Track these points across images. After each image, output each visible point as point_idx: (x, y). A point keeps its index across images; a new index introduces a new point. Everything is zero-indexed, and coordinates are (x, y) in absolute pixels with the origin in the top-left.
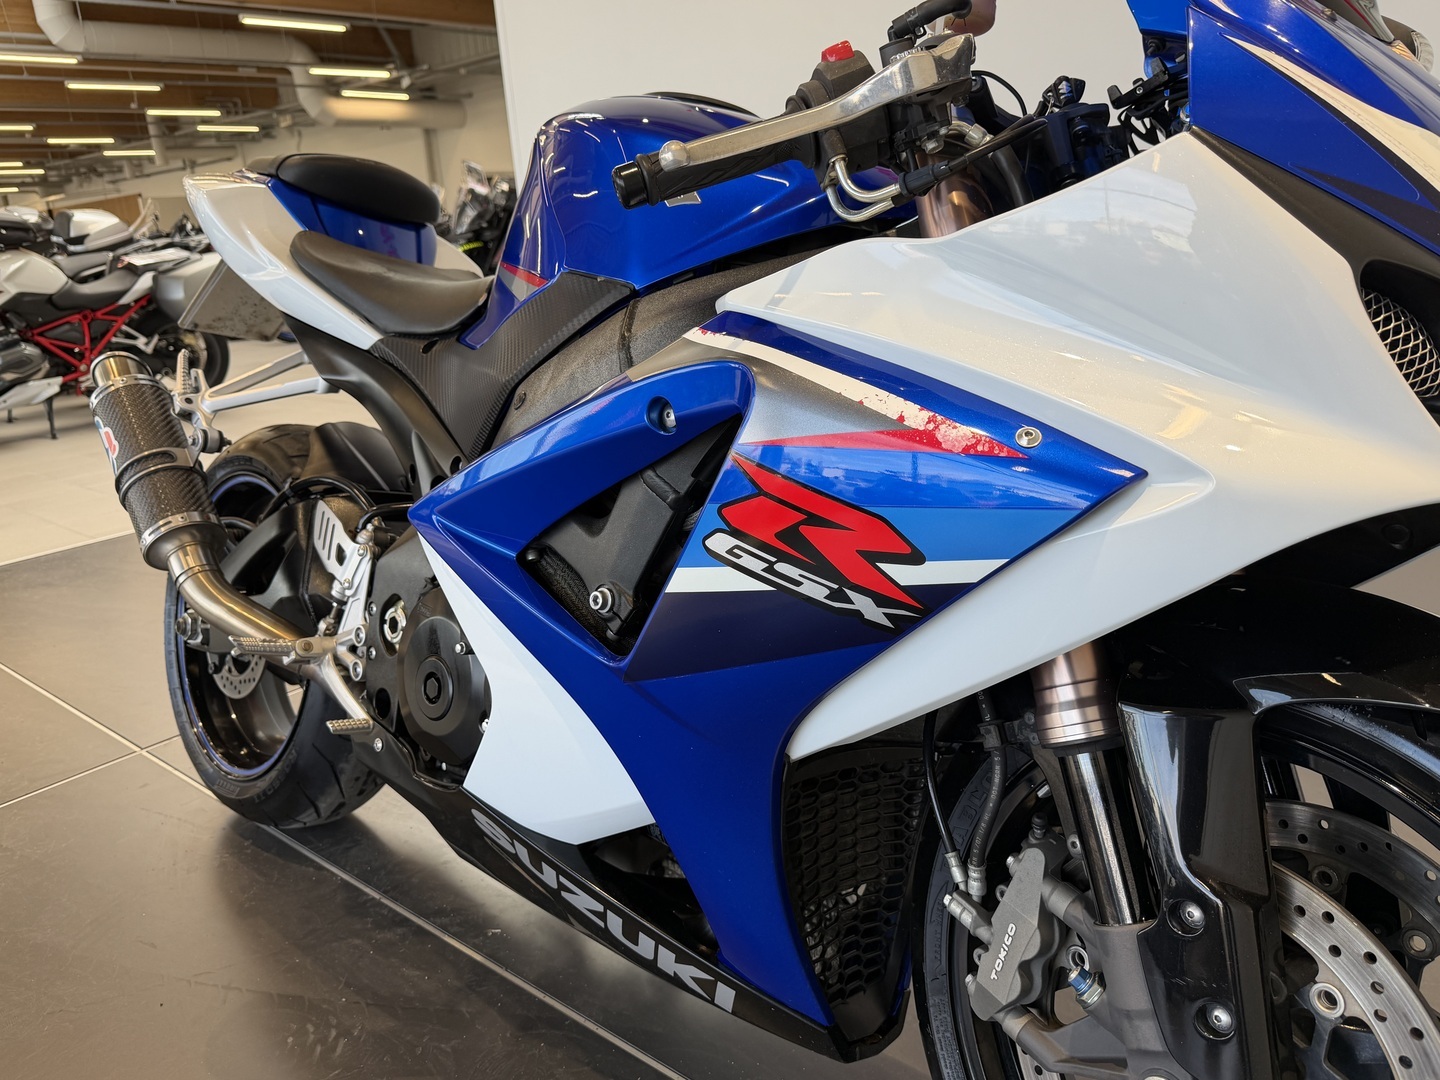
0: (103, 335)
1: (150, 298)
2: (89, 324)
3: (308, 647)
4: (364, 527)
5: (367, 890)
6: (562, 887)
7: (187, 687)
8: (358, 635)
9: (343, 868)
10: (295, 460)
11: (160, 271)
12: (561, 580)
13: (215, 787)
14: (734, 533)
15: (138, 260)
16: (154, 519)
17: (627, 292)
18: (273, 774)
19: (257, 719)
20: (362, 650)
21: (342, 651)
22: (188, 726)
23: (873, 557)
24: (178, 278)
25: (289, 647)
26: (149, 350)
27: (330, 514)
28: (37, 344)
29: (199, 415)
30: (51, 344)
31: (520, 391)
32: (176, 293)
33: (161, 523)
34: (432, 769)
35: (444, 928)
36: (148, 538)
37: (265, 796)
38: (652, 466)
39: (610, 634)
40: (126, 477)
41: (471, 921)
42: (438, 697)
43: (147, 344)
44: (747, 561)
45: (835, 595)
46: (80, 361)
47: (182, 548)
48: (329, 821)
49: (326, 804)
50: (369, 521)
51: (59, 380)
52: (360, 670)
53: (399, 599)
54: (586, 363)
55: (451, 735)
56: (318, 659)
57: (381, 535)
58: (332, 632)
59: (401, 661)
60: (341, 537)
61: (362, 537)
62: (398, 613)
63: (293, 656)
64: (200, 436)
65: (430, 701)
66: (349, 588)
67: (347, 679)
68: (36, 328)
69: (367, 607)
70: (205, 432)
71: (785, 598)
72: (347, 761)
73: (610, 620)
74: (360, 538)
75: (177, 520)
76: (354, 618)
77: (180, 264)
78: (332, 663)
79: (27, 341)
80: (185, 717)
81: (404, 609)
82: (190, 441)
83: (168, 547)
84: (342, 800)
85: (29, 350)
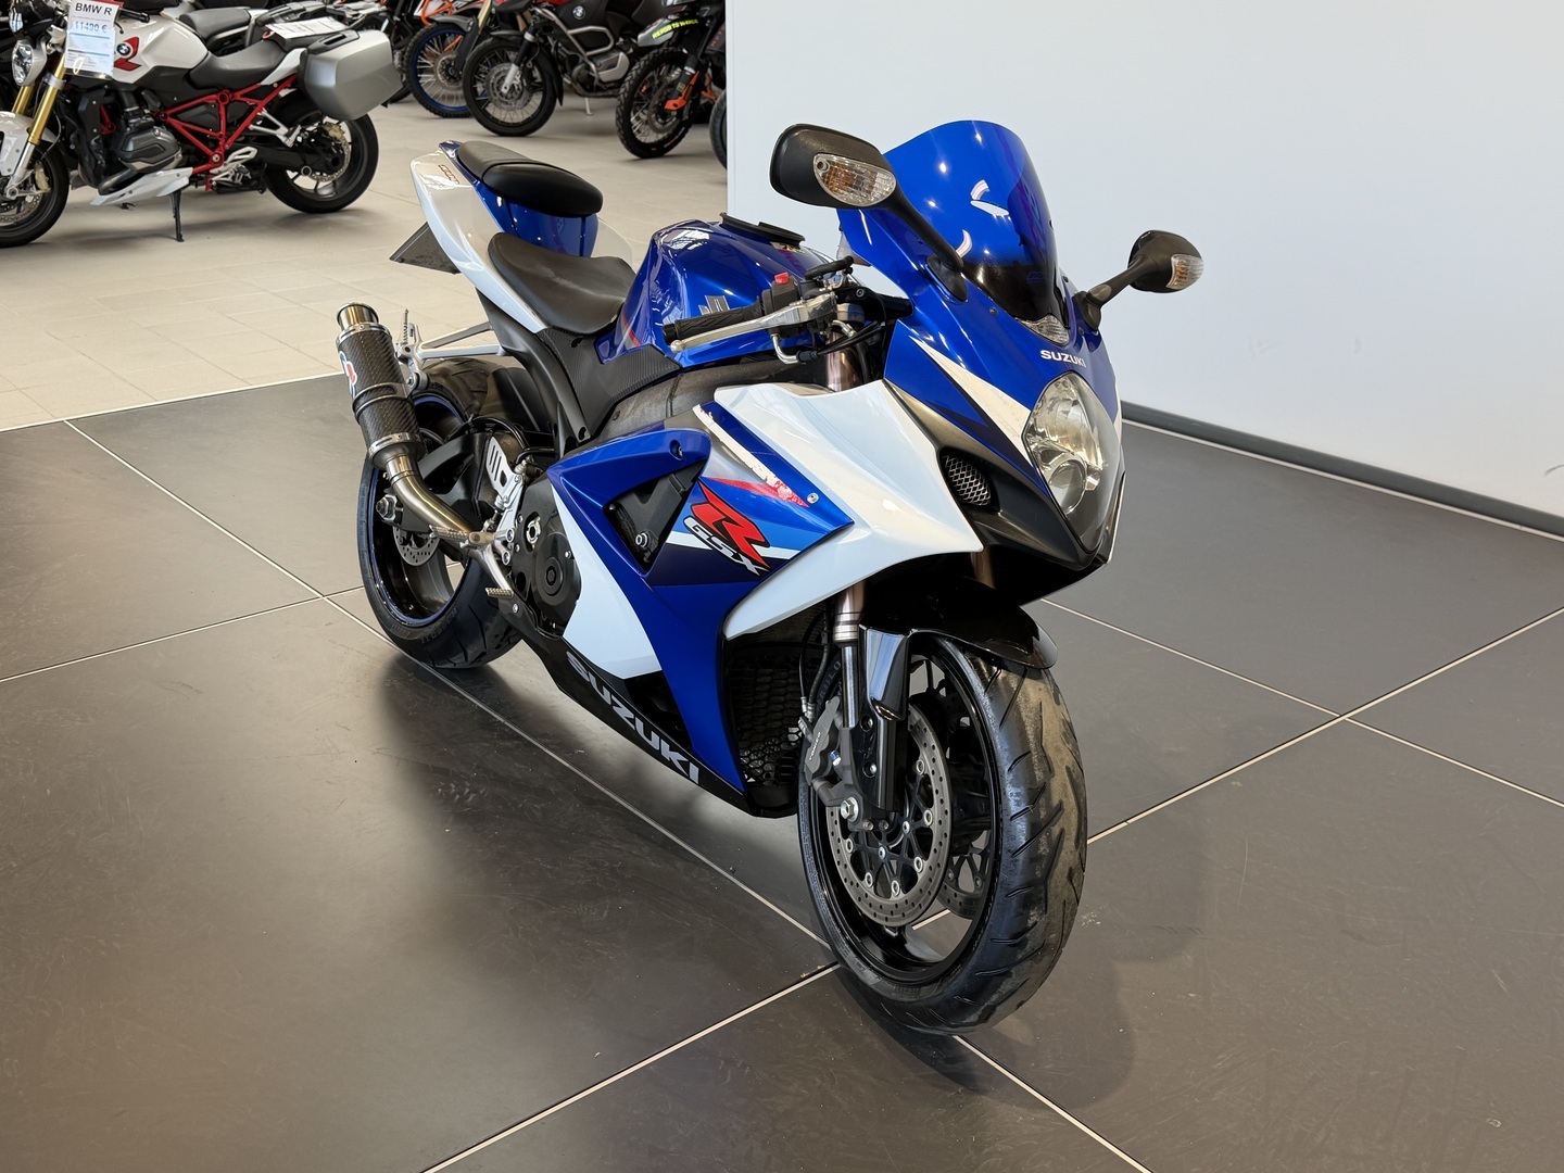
0: (241, 120)
1: (296, 79)
2: (226, 106)
3: (477, 538)
4: (520, 462)
5: (496, 716)
6: (614, 703)
7: (373, 551)
8: (509, 535)
9: (480, 700)
10: (475, 394)
11: (312, 49)
12: (626, 525)
13: (391, 630)
14: (696, 519)
15: (286, 30)
16: (379, 436)
17: (678, 368)
18: (438, 623)
19: (424, 584)
20: (511, 544)
21: (498, 544)
22: (372, 582)
23: (751, 541)
24: (329, 61)
25: (464, 537)
26: (289, 143)
27: (498, 448)
28: (170, 128)
29: (414, 360)
30: (184, 127)
31: (617, 410)
32: (327, 79)
33: (384, 439)
34: (547, 627)
35: (546, 746)
36: (375, 448)
37: (430, 640)
38: (674, 473)
39: (645, 559)
40: (362, 401)
41: (564, 741)
42: (554, 582)
43: (288, 135)
44: (700, 533)
45: (736, 556)
46: (213, 149)
47: (397, 457)
48: (473, 666)
49: (473, 651)
50: (523, 458)
51: (190, 171)
52: (508, 558)
53: (538, 515)
54: (650, 405)
55: (559, 605)
56: (482, 547)
57: (531, 468)
58: (492, 530)
59: (535, 556)
60: (504, 466)
61: (519, 469)
62: (536, 525)
63: (467, 543)
64: (415, 378)
65: (550, 584)
66: (507, 502)
67: (500, 563)
68: (170, 108)
69: (517, 517)
70: (417, 374)
71: (715, 554)
72: (491, 622)
73: (646, 551)
74: (516, 470)
75: (396, 438)
76: (508, 523)
77: (335, 40)
78: (491, 552)
79: (158, 123)
80: (369, 575)
81: (540, 523)
82: (407, 381)
83: (388, 456)
84: (484, 650)
85: (162, 135)
